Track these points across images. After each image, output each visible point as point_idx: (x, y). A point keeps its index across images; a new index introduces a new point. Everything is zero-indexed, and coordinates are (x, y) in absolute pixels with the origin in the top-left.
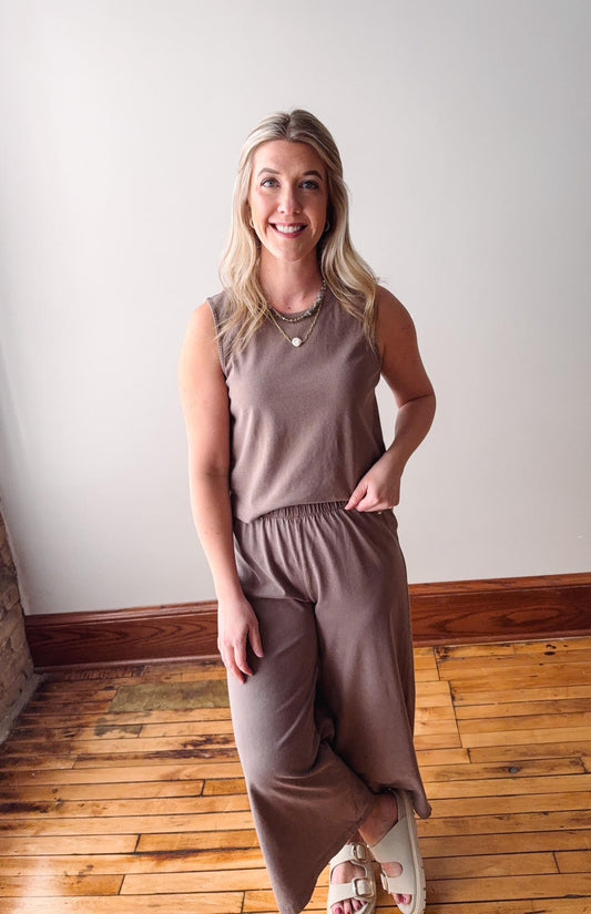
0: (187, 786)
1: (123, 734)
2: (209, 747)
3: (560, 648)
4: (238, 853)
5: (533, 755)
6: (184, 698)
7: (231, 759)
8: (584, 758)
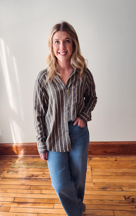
0: (27, 187)
1: (13, 173)
2: (33, 177)
3: (118, 159)
4: (37, 204)
5: (110, 185)
6: (28, 165)
7: (37, 181)
8: (122, 187)
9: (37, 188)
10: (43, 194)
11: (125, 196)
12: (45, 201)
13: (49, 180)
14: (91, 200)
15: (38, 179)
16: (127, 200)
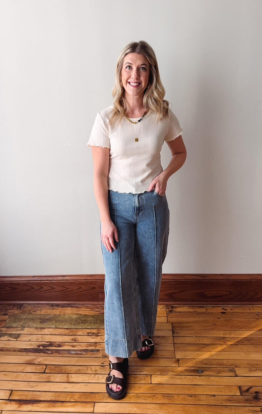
0: (38, 368)
1: (9, 338)
2: (51, 348)
3: (229, 310)
4: (59, 404)
5: (210, 365)
6: (41, 322)
7: (61, 355)
8: (235, 369)
9: (59, 369)
10: (72, 382)
11: (240, 388)
12: (76, 397)
13: (84, 353)
14: (171, 395)
15: (61, 352)
16: (244, 394)
